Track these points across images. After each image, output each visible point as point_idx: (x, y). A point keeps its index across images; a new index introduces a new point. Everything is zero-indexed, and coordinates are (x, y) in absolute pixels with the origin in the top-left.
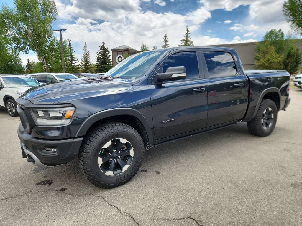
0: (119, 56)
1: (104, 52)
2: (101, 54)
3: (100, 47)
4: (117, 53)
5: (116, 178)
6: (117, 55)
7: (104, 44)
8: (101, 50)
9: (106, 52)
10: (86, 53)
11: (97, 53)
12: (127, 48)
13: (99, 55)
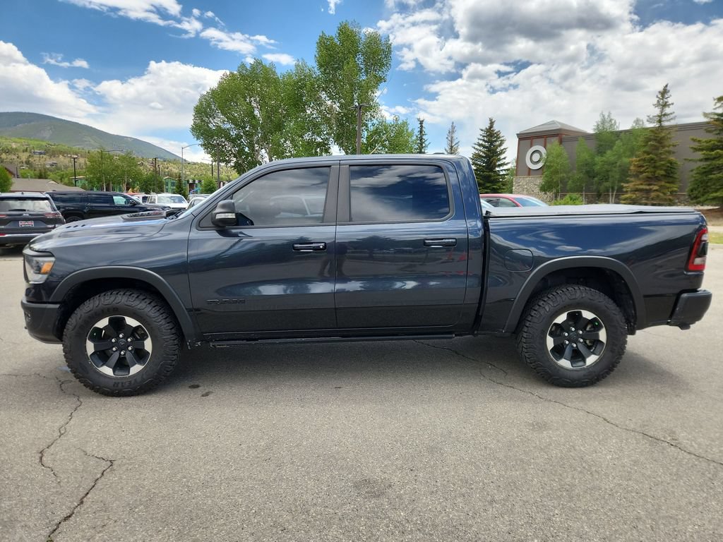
0: (534, 148)
1: (491, 142)
2: (484, 147)
3: (482, 130)
4: (529, 140)
5: (114, 381)
6: (531, 147)
7: (492, 123)
8: (484, 136)
9: (496, 141)
10: (452, 147)
11: (474, 146)
12: (559, 127)
13: (477, 149)
